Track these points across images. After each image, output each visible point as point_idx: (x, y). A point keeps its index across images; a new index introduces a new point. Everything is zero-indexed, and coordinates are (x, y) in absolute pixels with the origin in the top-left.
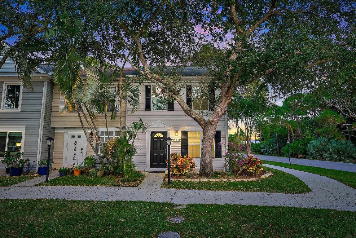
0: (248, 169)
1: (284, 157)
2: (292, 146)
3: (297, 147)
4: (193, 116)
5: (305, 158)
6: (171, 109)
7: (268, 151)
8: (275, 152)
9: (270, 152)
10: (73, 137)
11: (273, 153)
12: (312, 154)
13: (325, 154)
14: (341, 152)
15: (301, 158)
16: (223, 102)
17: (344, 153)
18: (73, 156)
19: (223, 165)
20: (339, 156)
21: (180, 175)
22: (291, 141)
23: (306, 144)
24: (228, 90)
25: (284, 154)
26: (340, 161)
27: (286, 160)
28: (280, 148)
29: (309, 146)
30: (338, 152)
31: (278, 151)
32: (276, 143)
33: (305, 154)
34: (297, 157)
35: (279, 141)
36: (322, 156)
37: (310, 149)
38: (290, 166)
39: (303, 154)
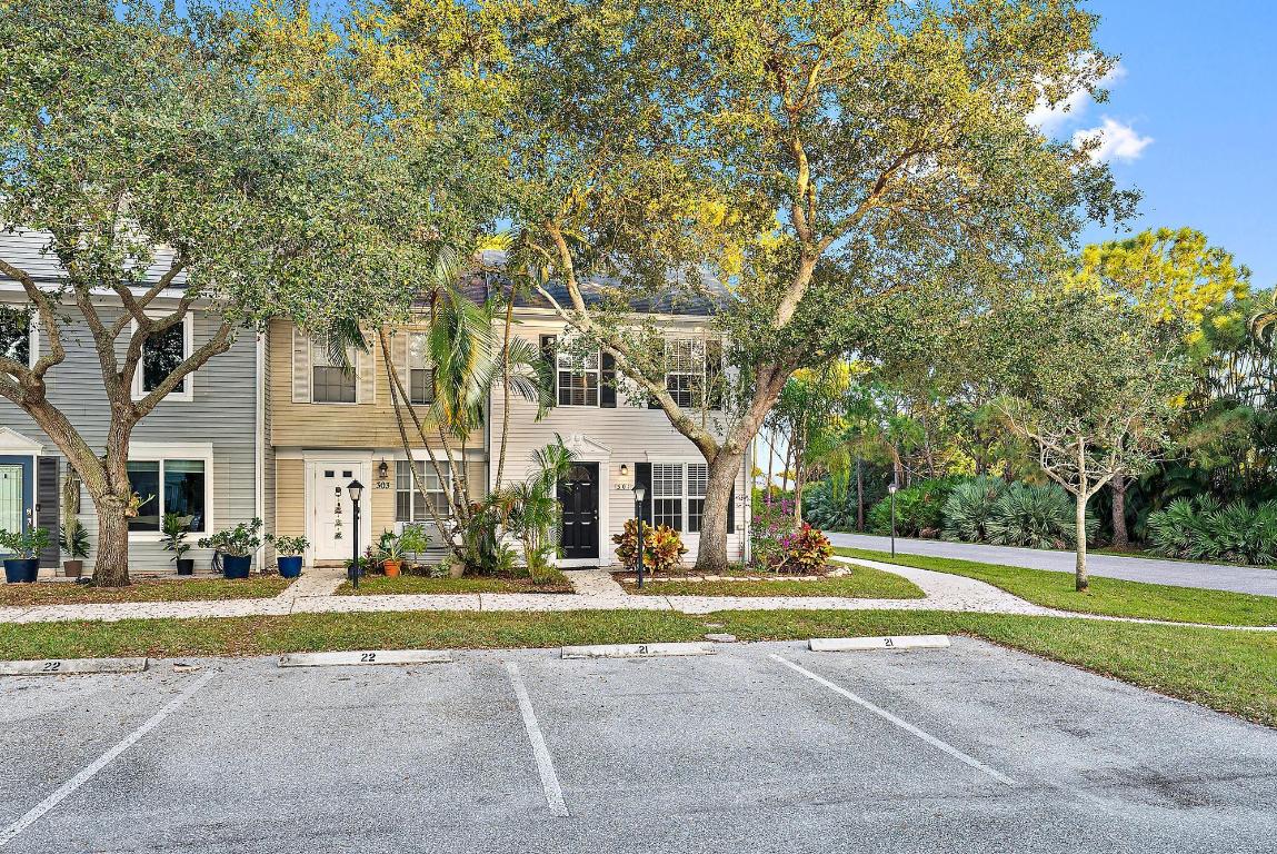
0: (800, 556)
1: (879, 534)
2: (902, 501)
3: (918, 503)
4: (693, 435)
5: (937, 537)
6: (608, 405)
7: (829, 516)
8: (850, 519)
9: (835, 521)
10: (330, 474)
11: (843, 525)
12: (957, 525)
13: (992, 526)
14: (1033, 520)
15: (927, 537)
16: (761, 405)
17: (1041, 524)
18: (335, 530)
19: (737, 550)
20: (1027, 530)
21: (656, 570)
22: (902, 486)
23: (942, 495)
24: (772, 378)
25: (878, 527)
26: (1027, 544)
27: (880, 543)
28: (866, 506)
29: (953, 501)
30: (1026, 518)
31: (861, 517)
32: (856, 489)
33: (937, 526)
34: (916, 535)
35: (864, 483)
36: (982, 530)
37: (954, 510)
38: (892, 558)
39: (934, 526)
